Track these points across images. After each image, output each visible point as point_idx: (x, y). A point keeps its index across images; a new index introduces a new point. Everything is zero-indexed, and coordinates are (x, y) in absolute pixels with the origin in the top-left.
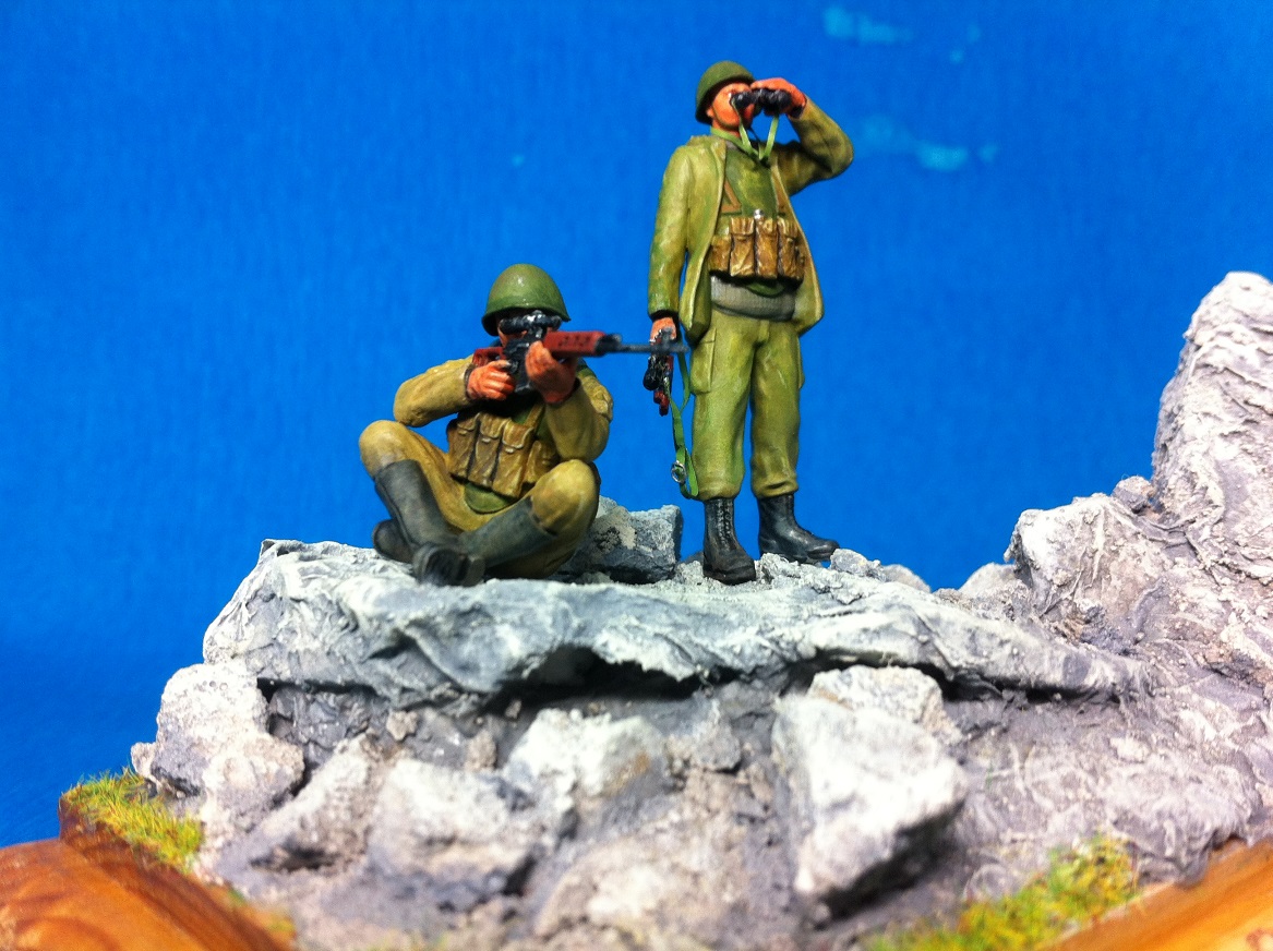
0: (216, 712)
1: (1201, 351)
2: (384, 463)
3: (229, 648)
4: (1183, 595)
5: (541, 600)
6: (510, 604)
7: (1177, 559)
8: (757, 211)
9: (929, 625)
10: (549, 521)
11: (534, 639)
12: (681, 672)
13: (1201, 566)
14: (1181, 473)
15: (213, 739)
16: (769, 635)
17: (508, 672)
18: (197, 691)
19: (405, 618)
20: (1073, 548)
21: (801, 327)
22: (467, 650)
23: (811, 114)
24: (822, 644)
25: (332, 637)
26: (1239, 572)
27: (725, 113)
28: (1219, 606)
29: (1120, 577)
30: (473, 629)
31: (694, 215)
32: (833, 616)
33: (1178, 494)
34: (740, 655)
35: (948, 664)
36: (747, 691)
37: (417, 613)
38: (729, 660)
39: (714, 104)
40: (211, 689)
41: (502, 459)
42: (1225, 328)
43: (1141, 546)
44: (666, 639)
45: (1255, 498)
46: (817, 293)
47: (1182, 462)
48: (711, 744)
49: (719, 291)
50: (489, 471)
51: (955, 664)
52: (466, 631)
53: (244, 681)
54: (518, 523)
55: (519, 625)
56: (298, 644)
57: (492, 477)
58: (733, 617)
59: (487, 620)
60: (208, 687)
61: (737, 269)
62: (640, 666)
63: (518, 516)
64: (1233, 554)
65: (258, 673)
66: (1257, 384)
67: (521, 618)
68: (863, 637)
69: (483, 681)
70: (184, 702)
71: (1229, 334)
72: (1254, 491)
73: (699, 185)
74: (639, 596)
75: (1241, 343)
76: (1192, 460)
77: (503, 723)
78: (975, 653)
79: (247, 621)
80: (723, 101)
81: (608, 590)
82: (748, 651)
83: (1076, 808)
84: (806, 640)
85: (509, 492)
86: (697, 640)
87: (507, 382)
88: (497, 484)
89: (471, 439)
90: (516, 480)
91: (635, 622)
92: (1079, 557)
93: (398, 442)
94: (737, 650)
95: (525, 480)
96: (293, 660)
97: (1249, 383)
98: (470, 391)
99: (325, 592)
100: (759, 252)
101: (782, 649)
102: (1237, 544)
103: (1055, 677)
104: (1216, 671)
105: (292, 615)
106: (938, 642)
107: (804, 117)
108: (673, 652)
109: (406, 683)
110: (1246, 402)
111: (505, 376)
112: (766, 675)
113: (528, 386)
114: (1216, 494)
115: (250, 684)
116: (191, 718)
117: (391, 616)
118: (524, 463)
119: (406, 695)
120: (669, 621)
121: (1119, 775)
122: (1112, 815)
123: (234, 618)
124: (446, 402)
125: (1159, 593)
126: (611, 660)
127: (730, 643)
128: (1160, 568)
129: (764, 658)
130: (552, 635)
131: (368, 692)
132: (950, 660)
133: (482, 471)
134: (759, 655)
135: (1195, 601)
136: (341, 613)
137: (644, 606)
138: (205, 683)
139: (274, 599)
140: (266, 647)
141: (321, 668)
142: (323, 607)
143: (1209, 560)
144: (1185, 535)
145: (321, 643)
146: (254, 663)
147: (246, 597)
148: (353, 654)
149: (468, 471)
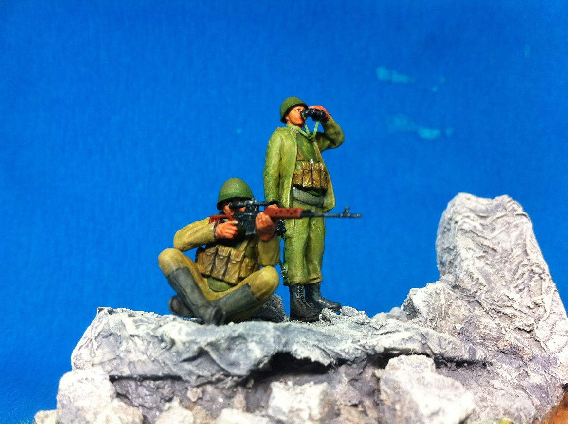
0: (90, 393)
1: (459, 224)
2: (174, 268)
3: (90, 361)
4: (480, 322)
5: (268, 331)
6: (255, 332)
7: (475, 308)
8: (312, 160)
9: (425, 336)
10: (258, 294)
11: (266, 349)
12: (326, 362)
13: (484, 310)
14: (465, 273)
15: (90, 407)
16: (359, 343)
17: (254, 365)
18: (79, 383)
19: (205, 341)
20: (433, 304)
21: (326, 210)
22: (233, 355)
23: (331, 121)
24: (387, 346)
25: (156, 353)
26: (499, 312)
27: (296, 118)
28: (496, 326)
29: (453, 316)
30: (237, 345)
31: (283, 161)
32: (382, 334)
33: (466, 281)
34: (347, 353)
35: (433, 352)
36: (349, 369)
37: (211, 339)
38: (344, 356)
39: (290, 115)
40: (86, 382)
41: (230, 265)
42: (466, 215)
43: (459, 302)
44: (318, 347)
45: (495, 283)
46: (333, 196)
47: (465, 268)
48: (345, 394)
49: (297, 194)
50: (222, 272)
51: (436, 352)
52: (233, 347)
53: (102, 377)
54: (243, 295)
55: (259, 343)
56: (133, 357)
57: (224, 275)
58: (338, 336)
59: (244, 341)
60: (84, 381)
61: (305, 184)
62: (310, 360)
63: (243, 292)
64: (494, 305)
65: (109, 373)
66: (483, 237)
67: (260, 339)
68: (402, 342)
69: (242, 370)
70: (72, 389)
71: (468, 217)
72: (494, 280)
73: (286, 148)
74: (302, 328)
75: (473, 220)
76: (470, 267)
77: (245, 391)
78: (441, 347)
79: (96, 347)
80: (295, 114)
81: (289, 325)
82: (351, 351)
83: (488, 410)
84: (379, 345)
85: (233, 281)
86: (328, 347)
87: (236, 231)
88: (227, 278)
89: (213, 257)
90: (236, 276)
91: (305, 340)
92: (436, 308)
93: (180, 258)
94: (346, 351)
95: (240, 275)
96: (132, 365)
97: (480, 236)
98: (216, 235)
99: (149, 331)
100: (314, 177)
101: (366, 349)
102: (494, 301)
103: (466, 357)
104: (503, 352)
105: (128, 343)
106: (429, 343)
107: (329, 122)
108: (321, 353)
109: (201, 374)
110: (482, 244)
111: (235, 228)
112: (359, 361)
113: (254, 232)
114: (482, 280)
115: (105, 379)
116: (77, 396)
117: (198, 341)
118: (240, 268)
119: (200, 379)
120: (316, 339)
121: (498, 395)
122: (502, 412)
123: (87, 346)
124: (204, 240)
125: (470, 321)
126: (298, 358)
127: (343, 348)
128: (468, 311)
129: (359, 353)
130: (274, 348)
131: (176, 378)
132: (434, 351)
133: (219, 272)
134: (356, 353)
135: (486, 324)
136: (162, 340)
137: (304, 332)
138: (82, 379)
139: (112, 337)
140: (112, 360)
141: (150, 369)
142: (148, 339)
143: (487, 308)
144: (474, 297)
145: (148, 356)
146: (108, 368)
147: (93, 336)
148: (169, 360)
149: (211, 271)
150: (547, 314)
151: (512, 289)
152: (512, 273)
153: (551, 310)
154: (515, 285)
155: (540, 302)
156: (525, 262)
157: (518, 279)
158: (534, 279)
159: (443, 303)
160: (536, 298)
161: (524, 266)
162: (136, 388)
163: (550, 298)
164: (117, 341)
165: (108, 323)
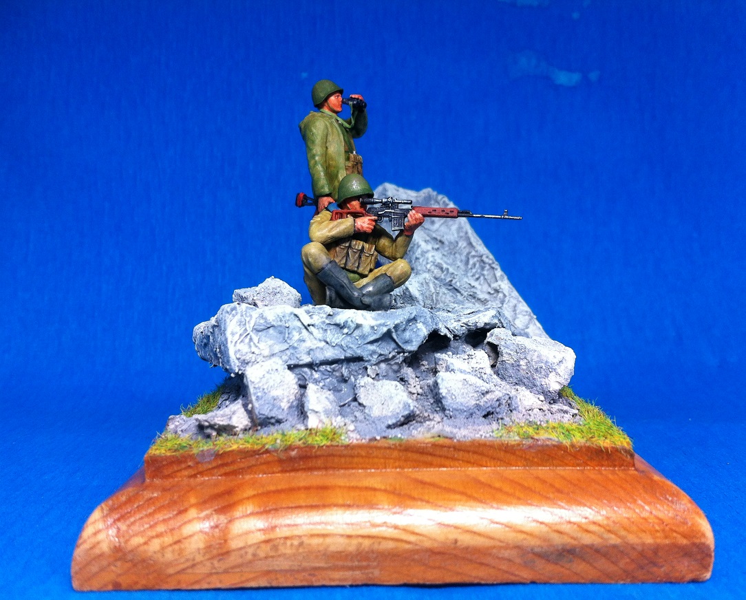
11: (427, 328)
16: (462, 322)
17: (421, 342)
19: (393, 323)
22: (407, 335)
24: (487, 321)
25: (336, 339)
27: (335, 105)
30: (410, 326)
31: (330, 151)
34: (457, 330)
37: (397, 321)
38: (456, 332)
39: (328, 101)
40: (273, 372)
41: (363, 258)
44: (445, 326)
50: (356, 264)
52: (408, 328)
53: (283, 367)
56: (310, 345)
57: (358, 267)
59: (415, 322)
60: (271, 372)
62: (445, 335)
65: (286, 362)
67: (424, 321)
69: (414, 346)
82: (459, 328)
84: (480, 321)
88: (361, 270)
94: (456, 328)
96: (311, 352)
98: (356, 229)
99: (325, 320)
101: (470, 326)
105: (300, 333)
111: (374, 223)
112: (462, 337)
113: (402, 228)
115: (285, 368)
116: (270, 387)
119: (379, 358)
124: (345, 234)
126: (441, 334)
130: (431, 327)
131: (359, 359)
133: (353, 264)
134: (463, 330)
138: (269, 370)
139: (271, 329)
140: (284, 350)
141: (330, 354)
142: (324, 327)
143: (465, 294)
144: (451, 285)
145: (327, 343)
146: (285, 358)
147: (249, 330)
148: (352, 344)
149: (346, 264)
150: (508, 298)
151: (470, 278)
152: (464, 262)
153: (510, 295)
154: (471, 274)
155: (498, 288)
156: (473, 253)
157: (471, 269)
158: (486, 268)
159: (433, 291)
160: (495, 285)
161: (474, 256)
162: (312, 375)
163: (505, 285)
164: (281, 333)
165: (262, 316)
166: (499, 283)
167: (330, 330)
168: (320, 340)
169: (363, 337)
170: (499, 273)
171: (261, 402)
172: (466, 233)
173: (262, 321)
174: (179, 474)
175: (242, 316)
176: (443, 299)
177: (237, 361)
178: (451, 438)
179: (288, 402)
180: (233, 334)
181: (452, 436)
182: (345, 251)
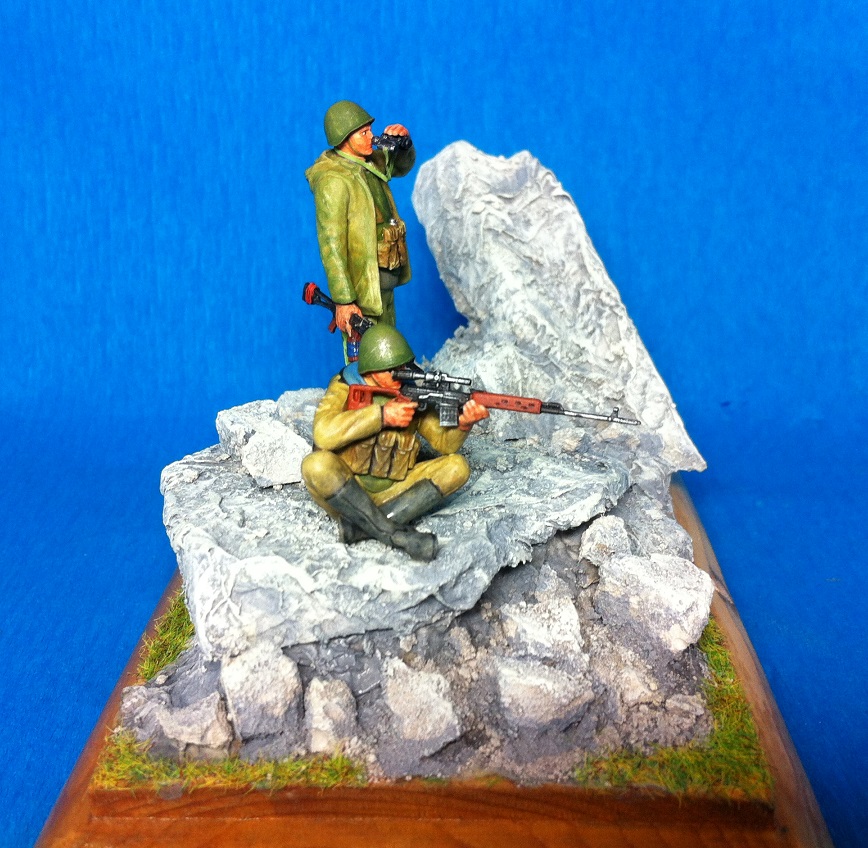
0: (272, 681)
6: (481, 557)
7: (554, 375)
11: (491, 571)
12: (529, 556)
13: (566, 378)
14: (521, 315)
18: (254, 674)
19: (437, 586)
22: (460, 590)
24: (585, 520)
25: (352, 608)
27: (361, 146)
31: (353, 227)
33: (525, 329)
34: (540, 535)
37: (443, 582)
38: (537, 539)
39: (350, 140)
40: (261, 668)
41: (396, 458)
42: (487, 198)
43: (535, 371)
44: (519, 541)
47: (519, 306)
50: (387, 468)
53: (275, 653)
56: (314, 616)
57: (389, 472)
60: (258, 668)
61: (393, 266)
62: (522, 562)
65: (280, 645)
66: (520, 241)
67: (485, 562)
71: (491, 203)
72: (555, 318)
75: (499, 209)
76: (527, 306)
82: (543, 531)
88: (393, 473)
89: (371, 448)
94: (539, 532)
95: (409, 467)
96: (317, 629)
97: (516, 240)
98: (385, 423)
99: (335, 580)
101: (560, 526)
108: (524, 547)
109: (420, 619)
110: (524, 256)
115: (279, 654)
116: (256, 692)
118: (409, 458)
119: (417, 626)
123: (217, 612)
127: (534, 530)
128: (549, 383)
129: (550, 532)
133: (382, 468)
134: (547, 531)
139: (258, 591)
140: (277, 626)
141: (344, 627)
142: (335, 591)
144: (547, 359)
145: (340, 612)
146: (278, 639)
147: (226, 596)
148: (377, 613)
149: (370, 470)
150: (634, 369)
151: (580, 332)
152: (571, 301)
153: (638, 363)
154: (582, 325)
155: (621, 353)
156: (587, 286)
157: (582, 314)
159: (519, 377)
160: (616, 348)
161: (587, 292)
162: (319, 653)
163: (633, 347)
164: (272, 597)
165: (243, 572)
166: (624, 342)
167: (344, 594)
168: (329, 609)
169: (391, 604)
170: (625, 323)
171: (244, 716)
172: (579, 247)
173: (245, 580)
174: (136, 813)
175: (215, 570)
176: (533, 388)
177: (210, 646)
178: (512, 782)
179: (285, 705)
180: (203, 600)
181: (514, 778)
182: (370, 451)
